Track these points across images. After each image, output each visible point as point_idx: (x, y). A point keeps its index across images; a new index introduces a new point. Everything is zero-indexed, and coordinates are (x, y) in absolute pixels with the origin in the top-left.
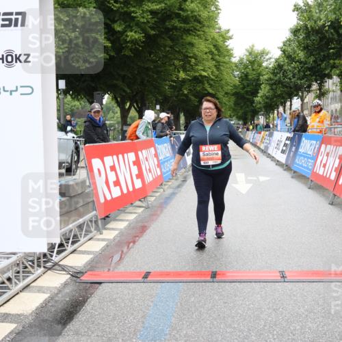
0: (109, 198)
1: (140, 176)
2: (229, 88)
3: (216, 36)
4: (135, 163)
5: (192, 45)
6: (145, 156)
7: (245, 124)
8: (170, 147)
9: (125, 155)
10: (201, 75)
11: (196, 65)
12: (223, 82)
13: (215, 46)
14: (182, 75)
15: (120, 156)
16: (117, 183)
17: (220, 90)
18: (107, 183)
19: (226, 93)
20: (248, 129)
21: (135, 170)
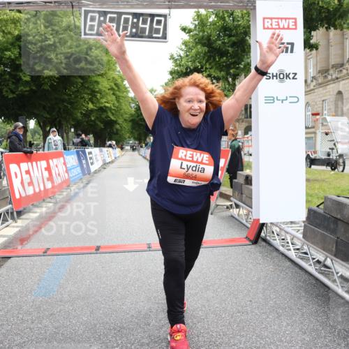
0: (23, 195)
1: (51, 178)
2: (126, 116)
3: (116, 77)
4: (46, 169)
5: (97, 83)
6: (55, 164)
7: (140, 143)
8: (76, 158)
9: (39, 162)
10: (105, 106)
11: (101, 98)
12: (122, 111)
13: (115, 84)
14: (91, 106)
15: (34, 163)
16: (31, 183)
17: (121, 117)
18: (22, 183)
19: (125, 120)
20: (141, 147)
21: (46, 174)
